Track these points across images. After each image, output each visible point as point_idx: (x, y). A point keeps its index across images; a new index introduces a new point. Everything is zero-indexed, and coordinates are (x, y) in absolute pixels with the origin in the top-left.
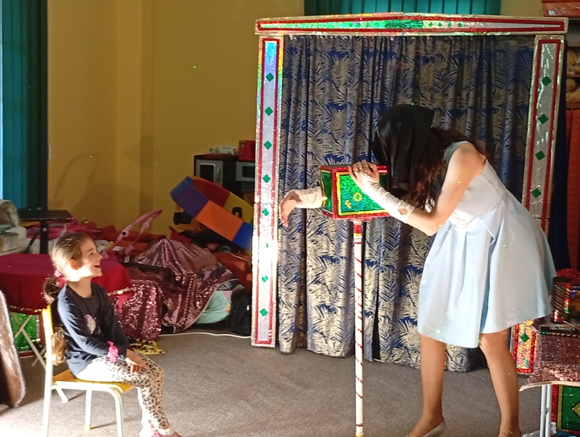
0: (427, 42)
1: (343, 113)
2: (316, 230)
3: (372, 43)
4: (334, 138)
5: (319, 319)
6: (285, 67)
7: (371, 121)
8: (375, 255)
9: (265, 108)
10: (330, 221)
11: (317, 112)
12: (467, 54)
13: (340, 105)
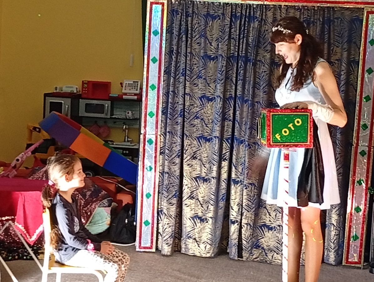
0: (282, 9)
1: (215, 63)
2: (191, 156)
3: (239, 8)
4: (207, 82)
5: (193, 228)
6: (168, 25)
7: (237, 70)
8: (240, 175)
9: (151, 58)
10: (203, 149)
11: (194, 62)
12: (312, 20)
13: (212, 57)
